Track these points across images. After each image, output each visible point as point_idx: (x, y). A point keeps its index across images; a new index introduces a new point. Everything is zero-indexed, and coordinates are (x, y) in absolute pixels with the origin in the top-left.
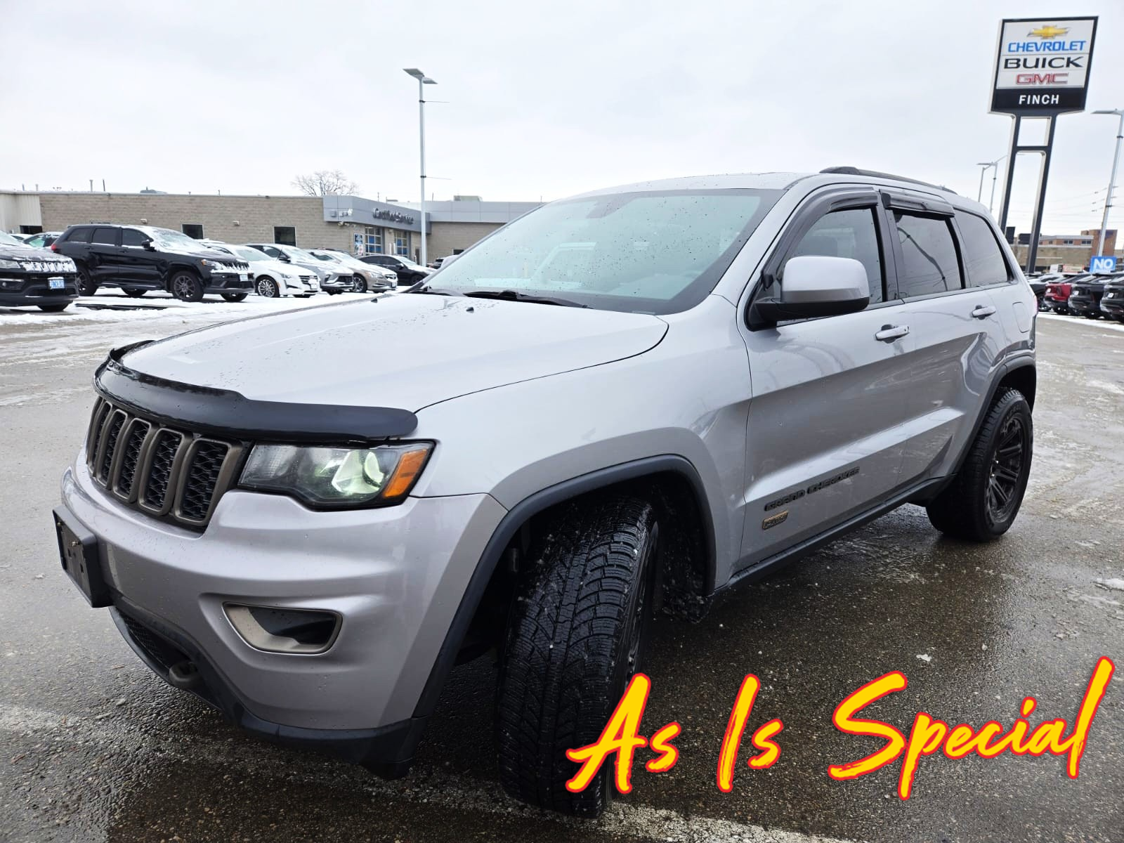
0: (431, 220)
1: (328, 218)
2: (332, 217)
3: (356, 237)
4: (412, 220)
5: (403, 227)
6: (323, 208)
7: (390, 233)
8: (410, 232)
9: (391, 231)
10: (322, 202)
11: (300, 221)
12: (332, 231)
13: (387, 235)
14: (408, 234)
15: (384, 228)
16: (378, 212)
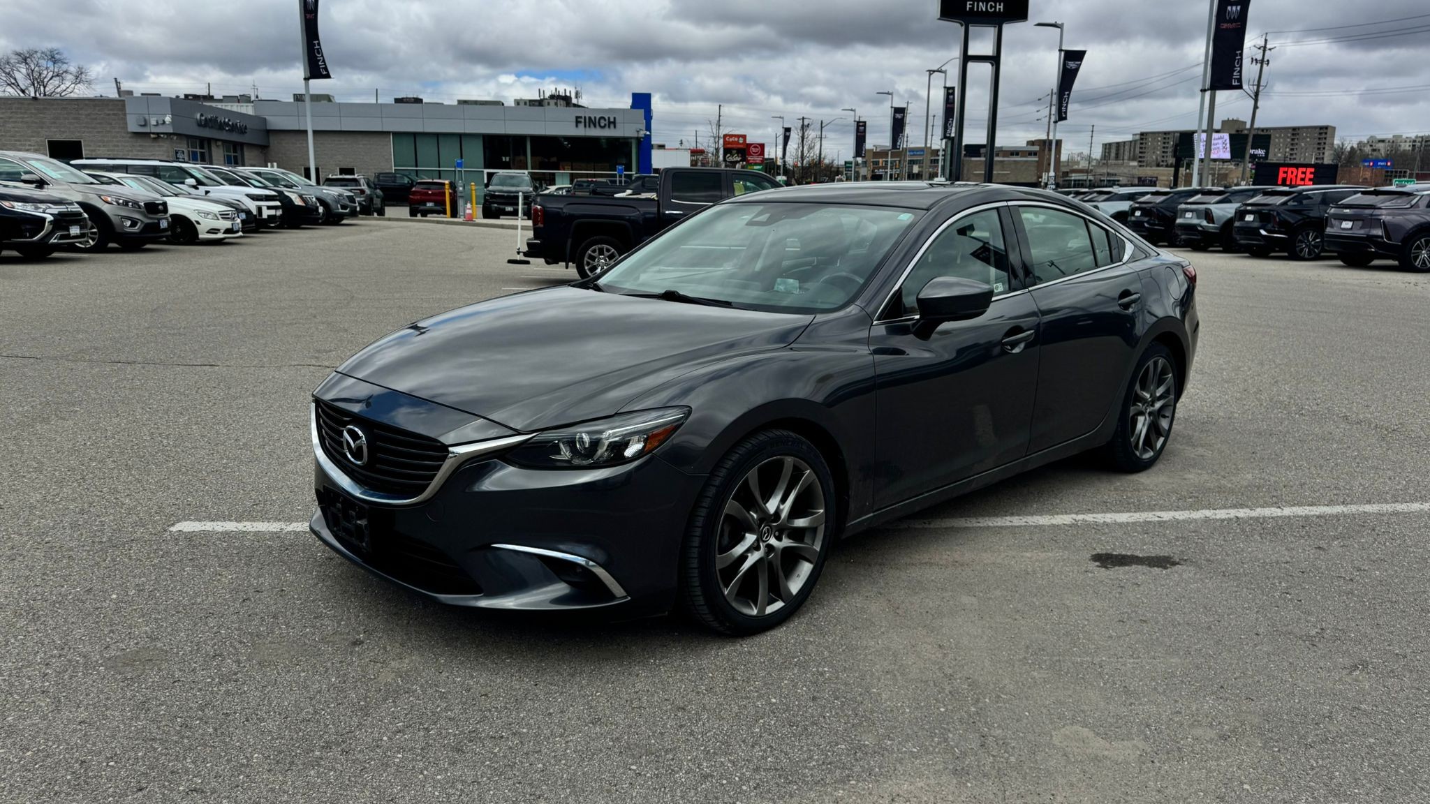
0: (268, 128)
1: (133, 127)
2: (141, 126)
3: (177, 153)
4: (246, 128)
5: (235, 137)
6: (125, 114)
7: (218, 146)
8: (242, 145)
9: (220, 143)
10: (124, 106)
11: (90, 132)
12: (140, 146)
13: (214, 149)
14: (239, 148)
15: (209, 140)
16: (203, 118)
